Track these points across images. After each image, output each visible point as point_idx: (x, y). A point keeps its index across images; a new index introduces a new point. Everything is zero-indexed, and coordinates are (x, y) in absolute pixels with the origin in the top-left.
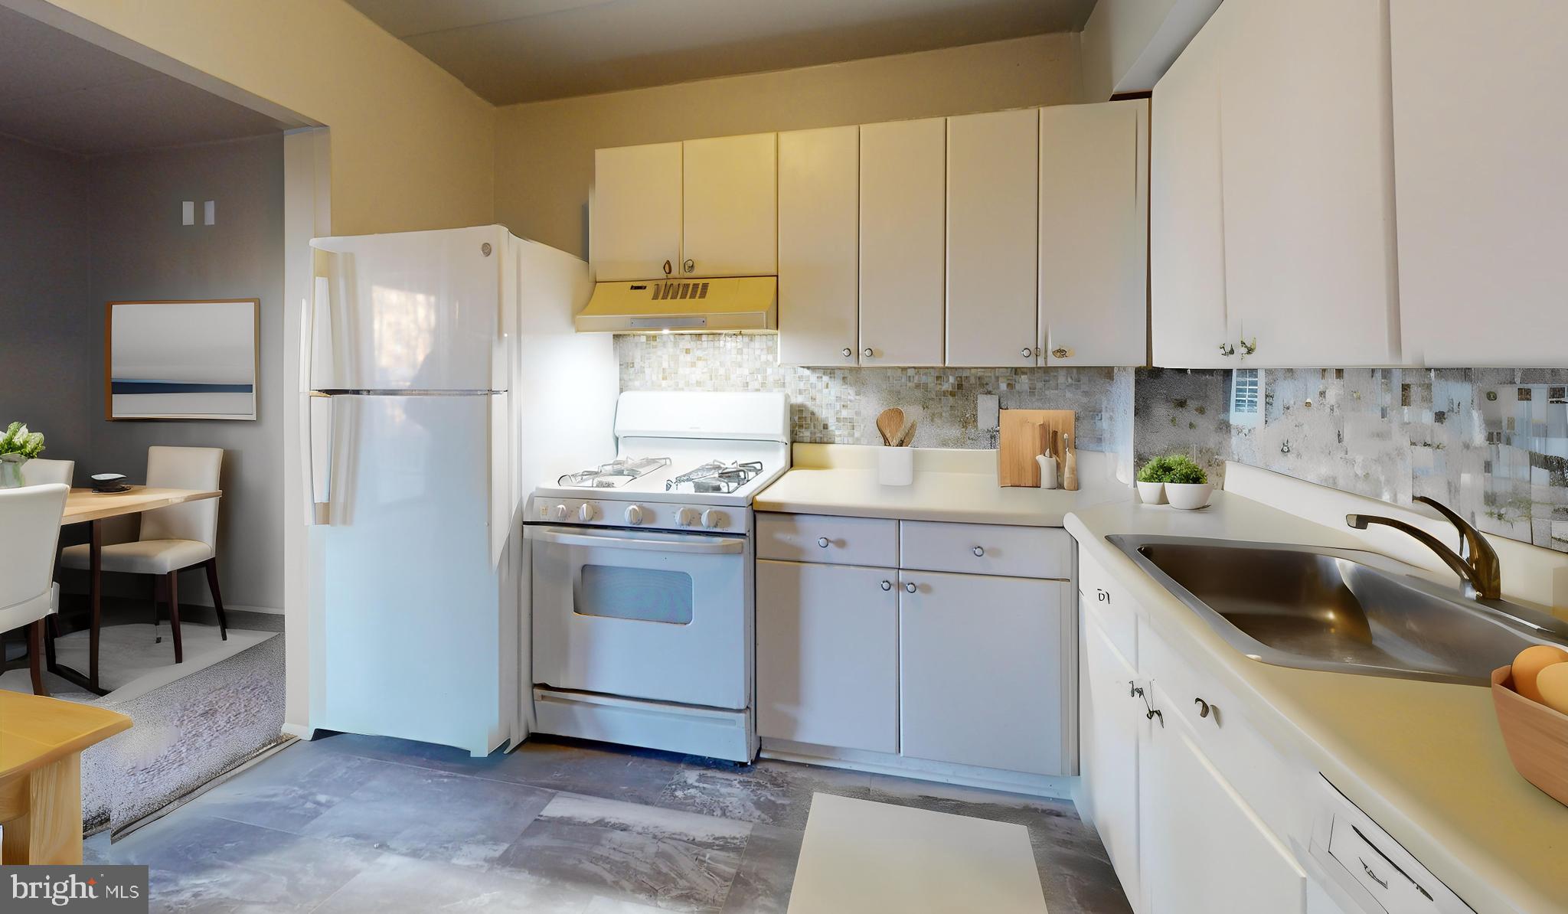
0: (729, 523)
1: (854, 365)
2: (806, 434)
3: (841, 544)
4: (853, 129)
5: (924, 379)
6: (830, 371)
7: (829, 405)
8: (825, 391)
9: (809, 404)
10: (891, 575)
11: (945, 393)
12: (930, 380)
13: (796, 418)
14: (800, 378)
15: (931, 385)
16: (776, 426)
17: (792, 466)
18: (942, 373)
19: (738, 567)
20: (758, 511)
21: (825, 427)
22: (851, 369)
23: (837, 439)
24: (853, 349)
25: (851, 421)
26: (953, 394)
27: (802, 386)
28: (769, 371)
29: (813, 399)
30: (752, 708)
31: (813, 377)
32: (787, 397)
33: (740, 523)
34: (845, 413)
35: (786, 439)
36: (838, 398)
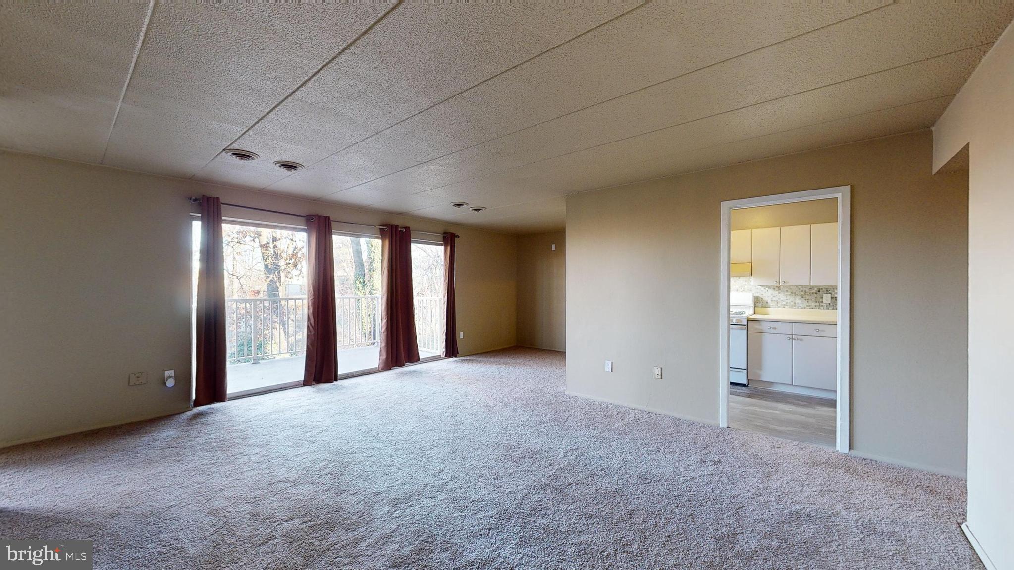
0: (741, 322)
1: (778, 285)
2: (760, 305)
3: (775, 328)
4: (778, 228)
5: (805, 289)
6: (769, 287)
7: (768, 297)
8: (767, 293)
9: (761, 296)
10: (791, 337)
11: (813, 293)
12: (808, 290)
13: (756, 300)
14: (758, 289)
15: (807, 291)
16: (751, 302)
17: (754, 314)
18: (812, 288)
19: (745, 332)
20: (749, 320)
21: (767, 303)
22: (777, 286)
23: (771, 306)
24: (778, 281)
25: (777, 301)
26: (816, 294)
27: (758, 291)
28: (746, 287)
29: (762, 295)
30: (747, 369)
31: (762, 289)
32: (753, 294)
33: (745, 323)
34: (774, 299)
35: (753, 305)
36: (772, 295)
